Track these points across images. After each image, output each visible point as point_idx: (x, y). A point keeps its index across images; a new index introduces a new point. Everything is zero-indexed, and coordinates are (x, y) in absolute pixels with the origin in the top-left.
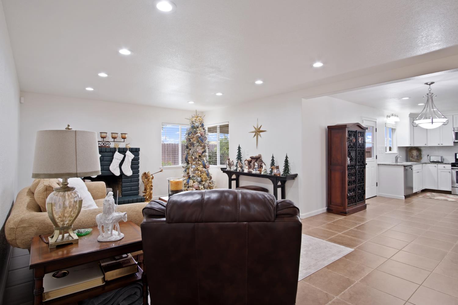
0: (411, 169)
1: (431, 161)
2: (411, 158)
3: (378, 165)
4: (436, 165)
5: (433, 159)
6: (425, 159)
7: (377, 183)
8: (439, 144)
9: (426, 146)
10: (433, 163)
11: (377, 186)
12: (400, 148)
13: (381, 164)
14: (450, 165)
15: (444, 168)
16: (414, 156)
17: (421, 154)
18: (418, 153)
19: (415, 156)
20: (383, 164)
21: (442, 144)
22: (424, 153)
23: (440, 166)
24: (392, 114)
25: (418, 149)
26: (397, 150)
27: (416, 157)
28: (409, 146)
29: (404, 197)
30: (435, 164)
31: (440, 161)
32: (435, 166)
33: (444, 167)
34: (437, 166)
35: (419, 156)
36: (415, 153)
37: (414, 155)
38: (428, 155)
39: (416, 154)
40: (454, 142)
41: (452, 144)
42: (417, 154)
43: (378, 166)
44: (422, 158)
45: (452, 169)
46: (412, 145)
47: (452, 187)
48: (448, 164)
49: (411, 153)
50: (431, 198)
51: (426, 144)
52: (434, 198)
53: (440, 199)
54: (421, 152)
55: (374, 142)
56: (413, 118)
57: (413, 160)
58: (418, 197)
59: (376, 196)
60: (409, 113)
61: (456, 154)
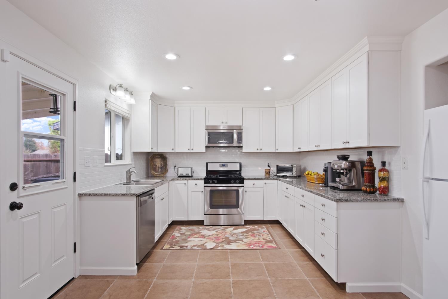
0: (151, 198)
1: (179, 175)
2: (154, 171)
3: (80, 195)
4: (186, 182)
5: (182, 172)
6: (171, 172)
7: (75, 244)
8: (189, 150)
9: (173, 151)
10: (182, 179)
11: (75, 251)
12: (136, 154)
13: (85, 195)
14: (203, 182)
15: (195, 186)
17: (167, 165)
18: (162, 163)
19: (158, 167)
20: (90, 195)
21: (192, 150)
22: (171, 162)
23: (191, 183)
24: (121, 84)
25: (162, 156)
26: (131, 159)
27: (160, 170)
28: (151, 151)
29: (136, 266)
30: (185, 180)
31: (190, 175)
32: (185, 184)
33: (196, 184)
34: (188, 183)
35: (164, 167)
36: (158, 162)
37: (157, 166)
38: (175, 166)
39: (160, 165)
40: (207, 147)
41: (203, 150)
42: (161, 165)
43: (80, 200)
44: (167, 171)
45: (205, 187)
46: (155, 150)
47: (204, 214)
48: (201, 179)
49: (154, 163)
50: (181, 247)
51: (173, 149)
52: (187, 247)
53: (195, 248)
54: (167, 161)
55: (64, 136)
56: (157, 104)
57: (156, 174)
58: (162, 249)
59: (73, 278)
60: (150, 93)
61: (207, 164)
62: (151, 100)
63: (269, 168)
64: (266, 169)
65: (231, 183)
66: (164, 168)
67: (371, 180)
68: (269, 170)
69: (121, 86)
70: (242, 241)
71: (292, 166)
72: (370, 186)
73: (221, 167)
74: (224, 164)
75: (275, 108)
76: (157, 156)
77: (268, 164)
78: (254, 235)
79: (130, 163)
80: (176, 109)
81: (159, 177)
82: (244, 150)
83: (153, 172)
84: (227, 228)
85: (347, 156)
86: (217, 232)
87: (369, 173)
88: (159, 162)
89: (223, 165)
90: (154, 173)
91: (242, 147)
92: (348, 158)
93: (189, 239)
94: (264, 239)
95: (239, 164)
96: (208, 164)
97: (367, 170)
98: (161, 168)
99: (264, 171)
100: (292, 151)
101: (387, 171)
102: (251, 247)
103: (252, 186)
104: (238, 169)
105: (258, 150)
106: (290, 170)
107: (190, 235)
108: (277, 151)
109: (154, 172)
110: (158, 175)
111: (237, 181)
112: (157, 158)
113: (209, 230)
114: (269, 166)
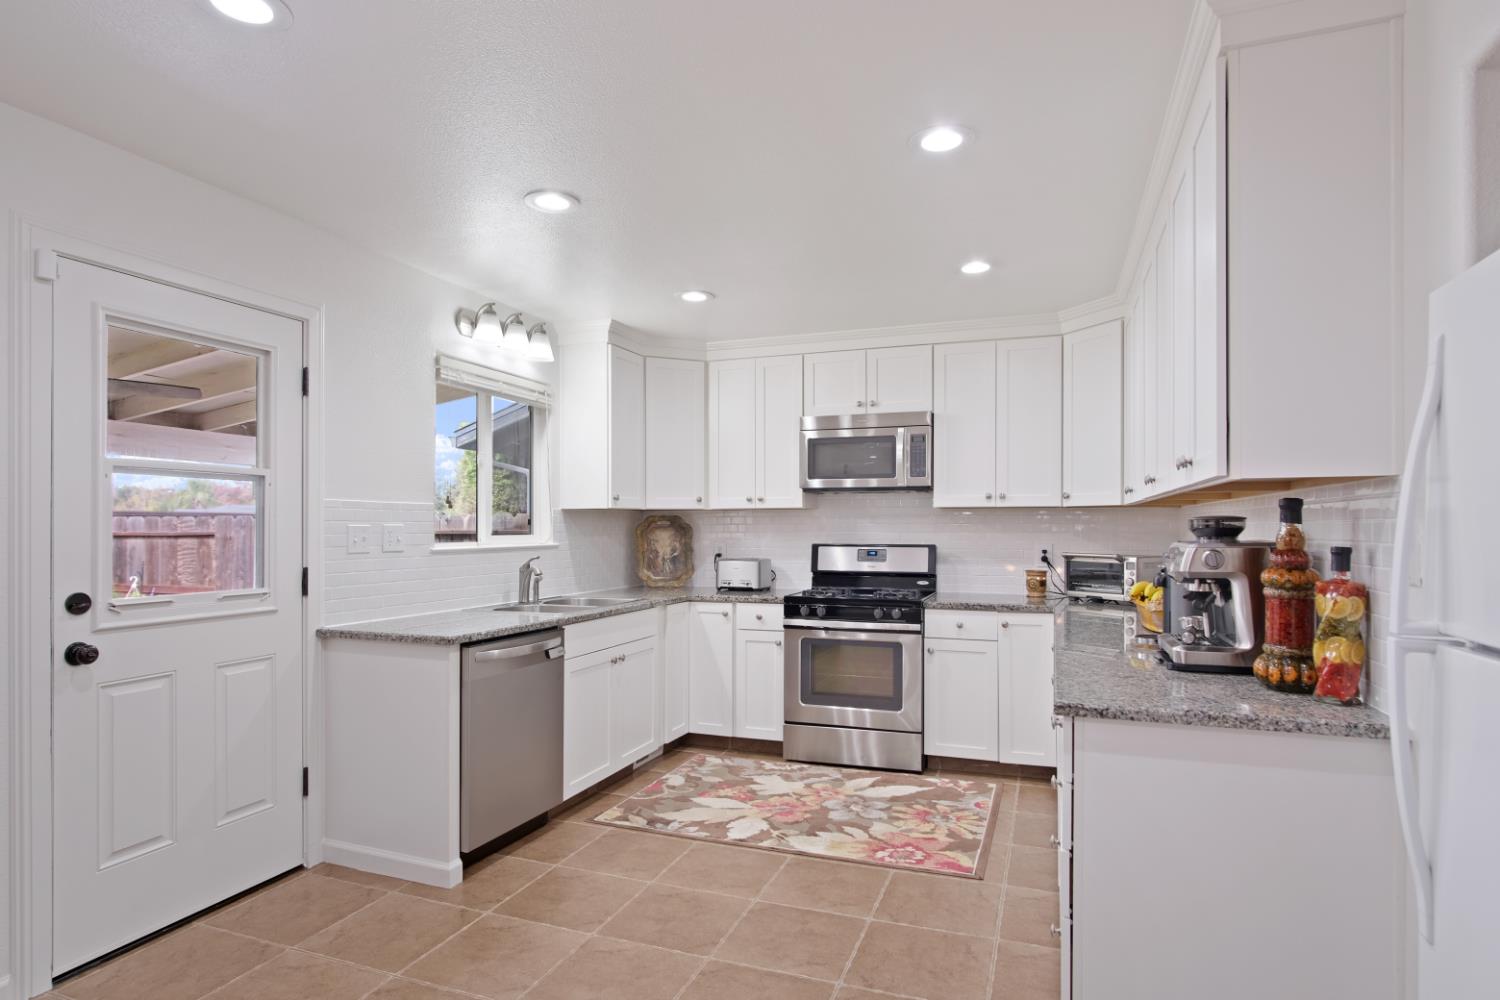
1: (721, 584)
2: (649, 568)
3: (323, 635)
4: (731, 607)
5: (729, 575)
6: (704, 577)
7: (306, 771)
8: (749, 500)
9: (703, 506)
11: (305, 792)
13: (343, 635)
14: (780, 608)
15: (757, 624)
16: (660, 559)
17: (692, 550)
18: (678, 545)
19: (664, 559)
21: (761, 500)
22: (706, 542)
24: (491, 305)
25: (679, 523)
26: (557, 532)
27: (668, 567)
28: (610, 506)
29: (459, 863)
30: (726, 601)
31: (754, 586)
32: (726, 615)
33: (759, 618)
34: (734, 611)
35: (682, 559)
36: (664, 542)
37: (661, 554)
38: (718, 555)
39: (668, 550)
40: (807, 490)
41: (796, 500)
42: (674, 550)
43: (325, 647)
44: (693, 569)
45: (780, 627)
46: (632, 505)
47: (786, 722)
48: (778, 600)
49: (649, 544)
50: (652, 822)
51: (700, 500)
52: (667, 823)
53: (692, 831)
54: (691, 538)
55: (267, 466)
56: (645, 358)
57: (655, 581)
58: (591, 821)
59: (300, 868)
60: (607, 324)
61: (815, 548)
62: (613, 345)
63: (1044, 567)
64: (1029, 573)
65: (872, 619)
66: (685, 559)
67: (1292, 630)
68: (1044, 573)
69: (490, 311)
70: (866, 829)
71: (1121, 559)
72: (1281, 658)
73: (860, 558)
74: (872, 554)
75: (1060, 339)
76: (659, 523)
77: (1045, 552)
78: (924, 817)
79: (551, 543)
80: (712, 366)
81: (663, 588)
82: (940, 500)
83: (645, 571)
84: (851, 777)
85: (1237, 524)
86: (808, 786)
87: (1281, 598)
88: (668, 542)
89: (869, 553)
90: (649, 577)
91: (929, 489)
92: (1239, 530)
93: (697, 800)
94: (951, 834)
95: (926, 549)
96: (820, 548)
97: (1273, 584)
98: (674, 560)
99: (1024, 578)
100: (1119, 503)
101: (1363, 593)
102: (880, 854)
103: (954, 632)
104: (924, 569)
105: (989, 497)
106: (1113, 576)
107: (714, 787)
108: (1067, 503)
109: (650, 574)
110: (660, 584)
111: (896, 612)
112: (659, 527)
113: (787, 778)
114: (1045, 559)
